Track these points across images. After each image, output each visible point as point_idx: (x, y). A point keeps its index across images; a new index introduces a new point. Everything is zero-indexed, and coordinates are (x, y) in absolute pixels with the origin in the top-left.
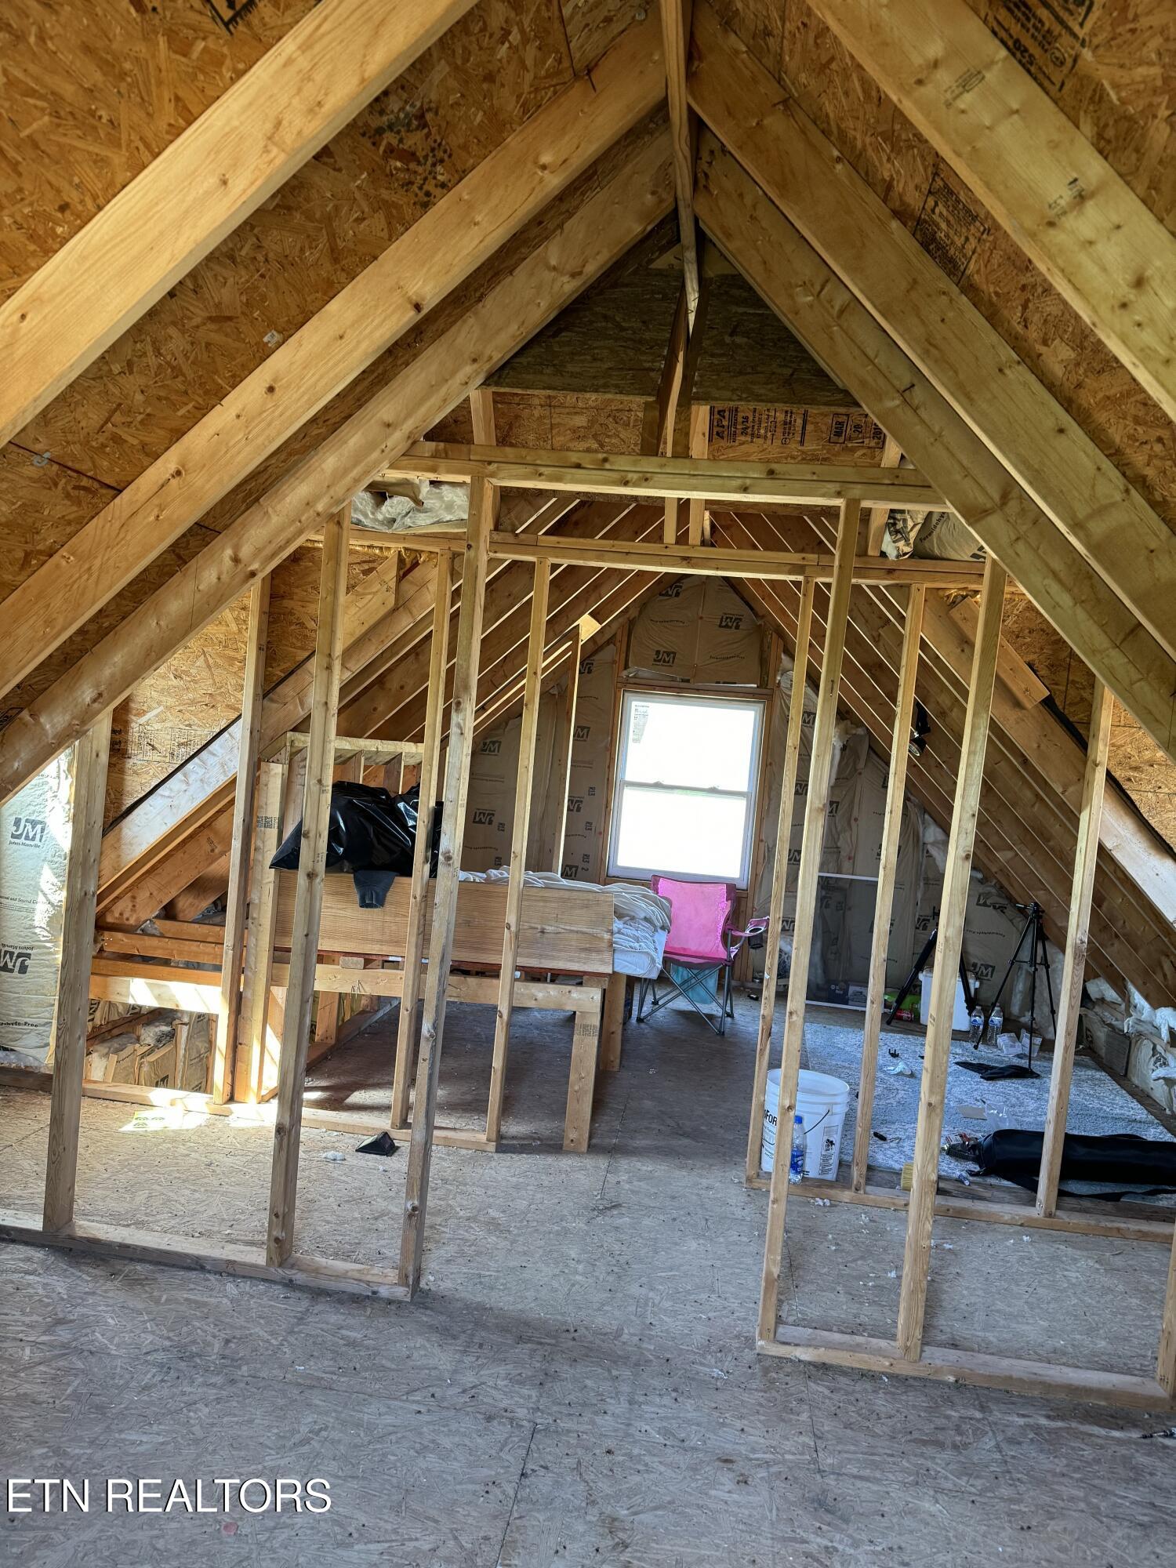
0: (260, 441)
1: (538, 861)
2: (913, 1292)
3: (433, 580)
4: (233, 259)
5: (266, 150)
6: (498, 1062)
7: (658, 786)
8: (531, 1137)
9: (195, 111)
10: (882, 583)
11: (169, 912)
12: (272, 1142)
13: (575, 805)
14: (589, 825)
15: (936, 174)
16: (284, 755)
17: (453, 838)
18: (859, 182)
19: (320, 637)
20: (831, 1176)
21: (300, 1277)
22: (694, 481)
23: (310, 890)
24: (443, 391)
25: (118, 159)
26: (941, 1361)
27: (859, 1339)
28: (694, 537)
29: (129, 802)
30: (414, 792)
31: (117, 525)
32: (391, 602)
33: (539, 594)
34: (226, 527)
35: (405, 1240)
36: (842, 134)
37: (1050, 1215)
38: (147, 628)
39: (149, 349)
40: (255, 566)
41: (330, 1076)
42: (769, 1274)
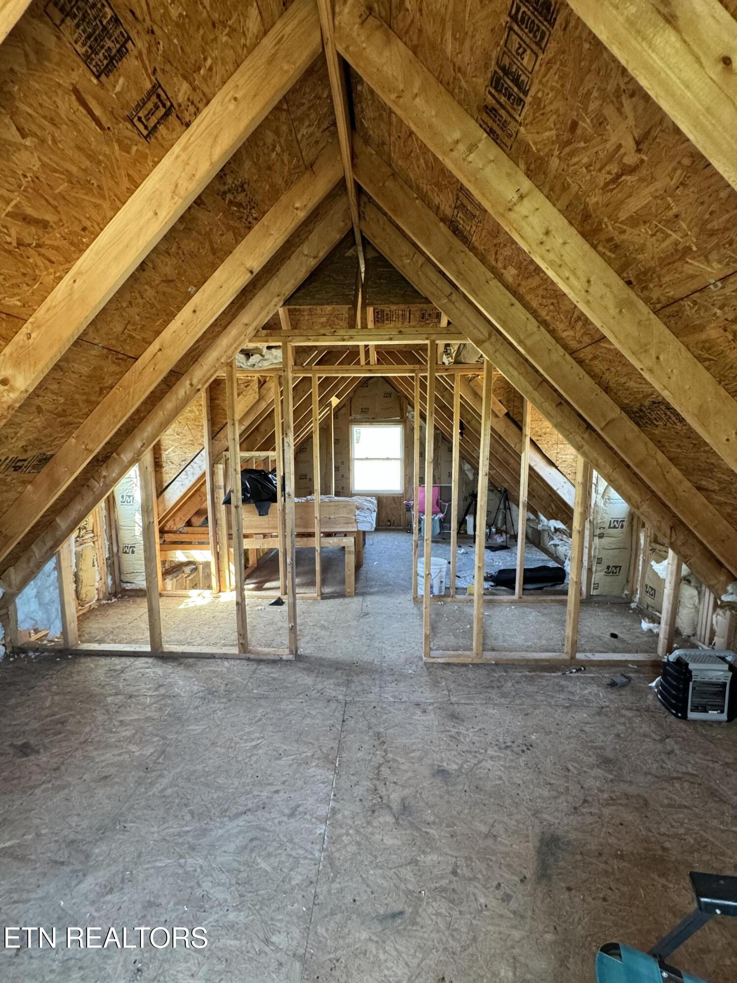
0: (192, 334)
1: (325, 491)
2: (478, 634)
3: (272, 386)
4: (168, 253)
5: (173, 198)
6: (318, 568)
7: (367, 459)
8: (333, 593)
9: (138, 181)
10: (444, 374)
11: (189, 524)
12: (235, 608)
13: (337, 468)
14: (343, 476)
15: (458, 198)
16: (223, 461)
17: (290, 487)
18: (426, 208)
19: (228, 412)
20: (443, 593)
21: (252, 656)
22: (370, 337)
23: (237, 512)
24: (267, 310)
25: (106, 205)
26: (489, 656)
27: (460, 652)
28: (372, 362)
29: (165, 484)
30: (274, 470)
31: (138, 373)
32: (257, 397)
33: (315, 390)
34: (186, 372)
35: (290, 638)
36: (418, 187)
37: (520, 598)
38: (159, 415)
39: (138, 296)
40: (199, 387)
41: (256, 578)
42: (426, 634)
